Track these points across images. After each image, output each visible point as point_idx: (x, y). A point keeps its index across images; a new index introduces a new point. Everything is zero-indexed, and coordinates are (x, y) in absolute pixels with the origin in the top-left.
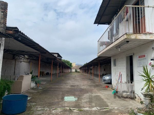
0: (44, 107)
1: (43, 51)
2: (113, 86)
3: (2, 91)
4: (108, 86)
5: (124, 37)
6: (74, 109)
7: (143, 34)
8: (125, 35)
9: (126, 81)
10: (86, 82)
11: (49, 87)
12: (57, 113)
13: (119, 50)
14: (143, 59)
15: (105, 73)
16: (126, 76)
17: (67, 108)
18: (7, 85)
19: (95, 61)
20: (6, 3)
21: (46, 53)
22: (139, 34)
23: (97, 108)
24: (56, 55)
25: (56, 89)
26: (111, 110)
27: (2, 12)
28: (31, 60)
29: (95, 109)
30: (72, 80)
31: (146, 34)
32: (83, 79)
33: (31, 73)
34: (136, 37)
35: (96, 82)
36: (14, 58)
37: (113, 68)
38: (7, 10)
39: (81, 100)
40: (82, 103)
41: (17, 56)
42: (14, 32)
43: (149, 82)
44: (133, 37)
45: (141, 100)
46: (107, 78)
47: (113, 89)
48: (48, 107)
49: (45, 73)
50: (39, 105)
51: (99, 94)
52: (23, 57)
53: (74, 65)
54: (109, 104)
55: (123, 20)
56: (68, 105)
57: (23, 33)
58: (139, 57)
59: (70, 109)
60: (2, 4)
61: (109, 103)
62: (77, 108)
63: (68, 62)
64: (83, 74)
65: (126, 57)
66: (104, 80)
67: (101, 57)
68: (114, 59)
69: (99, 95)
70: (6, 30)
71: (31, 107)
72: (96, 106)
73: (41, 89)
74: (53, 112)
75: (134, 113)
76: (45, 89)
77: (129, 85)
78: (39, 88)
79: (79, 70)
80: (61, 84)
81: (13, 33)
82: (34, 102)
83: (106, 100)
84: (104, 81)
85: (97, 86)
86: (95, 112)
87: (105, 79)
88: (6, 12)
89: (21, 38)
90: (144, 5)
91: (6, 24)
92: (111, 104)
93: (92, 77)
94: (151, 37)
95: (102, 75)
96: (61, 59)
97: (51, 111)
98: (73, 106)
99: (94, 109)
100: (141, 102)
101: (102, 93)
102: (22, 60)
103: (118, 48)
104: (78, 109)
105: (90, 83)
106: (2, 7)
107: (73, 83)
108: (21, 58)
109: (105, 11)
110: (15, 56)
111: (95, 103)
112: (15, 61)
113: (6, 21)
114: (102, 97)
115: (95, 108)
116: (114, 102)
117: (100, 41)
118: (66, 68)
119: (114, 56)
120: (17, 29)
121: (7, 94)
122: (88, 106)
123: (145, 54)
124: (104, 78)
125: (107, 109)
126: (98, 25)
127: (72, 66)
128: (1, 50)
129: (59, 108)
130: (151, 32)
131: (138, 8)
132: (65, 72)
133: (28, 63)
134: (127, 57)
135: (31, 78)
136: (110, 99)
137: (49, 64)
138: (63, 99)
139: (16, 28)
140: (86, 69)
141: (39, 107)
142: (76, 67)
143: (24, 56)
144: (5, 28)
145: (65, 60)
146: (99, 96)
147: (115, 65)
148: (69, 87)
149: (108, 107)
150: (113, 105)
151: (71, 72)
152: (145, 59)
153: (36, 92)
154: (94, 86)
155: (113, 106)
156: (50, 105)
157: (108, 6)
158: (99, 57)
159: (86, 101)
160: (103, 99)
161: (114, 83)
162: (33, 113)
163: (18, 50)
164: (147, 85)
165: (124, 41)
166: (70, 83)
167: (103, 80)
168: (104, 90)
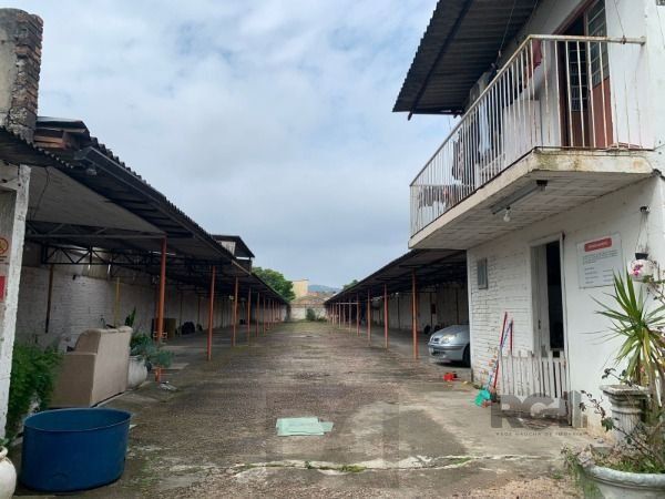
0: (198, 461)
1: (177, 226)
2: (477, 375)
3: (20, 395)
4: (455, 376)
5: (528, 164)
6: (324, 464)
7: (605, 154)
8: (532, 156)
9: (531, 348)
10: (360, 359)
11: (202, 382)
12: (255, 482)
13: (506, 219)
14: (604, 255)
15: (435, 323)
16: (534, 330)
17: (293, 462)
18: (39, 368)
19: (397, 271)
20: (37, 17)
21: (189, 235)
22: (589, 150)
23: (420, 461)
24: (231, 246)
25: (238, 391)
26: (477, 465)
27: (20, 57)
28: (116, 267)
29: (411, 465)
30: (295, 355)
31: (616, 150)
32: (345, 347)
33: (129, 322)
34: (576, 165)
35: (402, 361)
36: (47, 258)
37: (475, 298)
38: (40, 48)
39: (349, 432)
40: (353, 443)
41: (57, 248)
42: (69, 144)
43: (640, 339)
44: (565, 162)
45: (604, 414)
46: (448, 340)
47: (477, 387)
48: (213, 460)
49: (177, 325)
50: (174, 452)
51: (419, 407)
52: (84, 256)
53: (300, 290)
54: (467, 444)
55: (516, 97)
56: (298, 452)
57: (104, 146)
58: (587, 248)
59: (310, 467)
60: (19, 23)
61: (466, 439)
62: (335, 462)
63: (276, 278)
64: (342, 327)
65: (532, 248)
66: (437, 352)
67: (423, 250)
68: (479, 258)
69: (422, 411)
70: (37, 132)
71: (140, 462)
72: (414, 454)
73: (171, 391)
74: (236, 479)
75: (580, 467)
76: (187, 392)
77: (546, 366)
78: (163, 386)
79: (322, 313)
80: (252, 370)
81: (67, 147)
82: (149, 442)
83: (452, 429)
84: (434, 353)
85: (407, 374)
86: (413, 473)
87: (440, 344)
88: (36, 57)
89: (97, 169)
90: (604, 34)
91: (36, 106)
92: (477, 442)
93: (384, 341)
94: (635, 163)
95: (423, 329)
96: (249, 262)
97: (230, 475)
98: (320, 454)
99: (409, 463)
100: (606, 420)
101: (434, 400)
102: (80, 268)
103: (503, 208)
104: (341, 466)
105: (375, 363)
106: (21, 36)
107: (303, 366)
108: (76, 259)
109: (440, 56)
110: (51, 250)
111: (409, 442)
112: (47, 273)
113: (36, 97)
114: (436, 417)
115: (413, 459)
116: (488, 436)
117: (419, 182)
118: (267, 304)
119: (479, 246)
120: (83, 131)
121: (36, 409)
122: (381, 451)
123: (610, 234)
124: (437, 340)
125: (461, 460)
126: (409, 117)
127: (292, 294)
128: (16, 217)
129: (260, 464)
130: (634, 142)
131: (583, 45)
132: (266, 320)
133: (104, 282)
134: (535, 250)
135: (131, 345)
136: (468, 425)
137: (192, 287)
138: (270, 426)
139: (80, 125)
140: (354, 307)
141: (178, 459)
142: (310, 298)
143: (91, 251)
144: (34, 123)
145: (263, 269)
146: (419, 413)
147: (483, 283)
148: (287, 380)
149: (464, 453)
150: (484, 447)
151: (289, 321)
152: (614, 254)
153: (151, 404)
154: (395, 374)
155: (485, 452)
156: (223, 452)
157: (456, 37)
158: (416, 252)
159: (368, 432)
160: (440, 426)
161: (480, 359)
162: (154, 483)
163: (67, 225)
164: (631, 349)
165: (527, 179)
166: (290, 364)
167: (431, 350)
168: (440, 389)
